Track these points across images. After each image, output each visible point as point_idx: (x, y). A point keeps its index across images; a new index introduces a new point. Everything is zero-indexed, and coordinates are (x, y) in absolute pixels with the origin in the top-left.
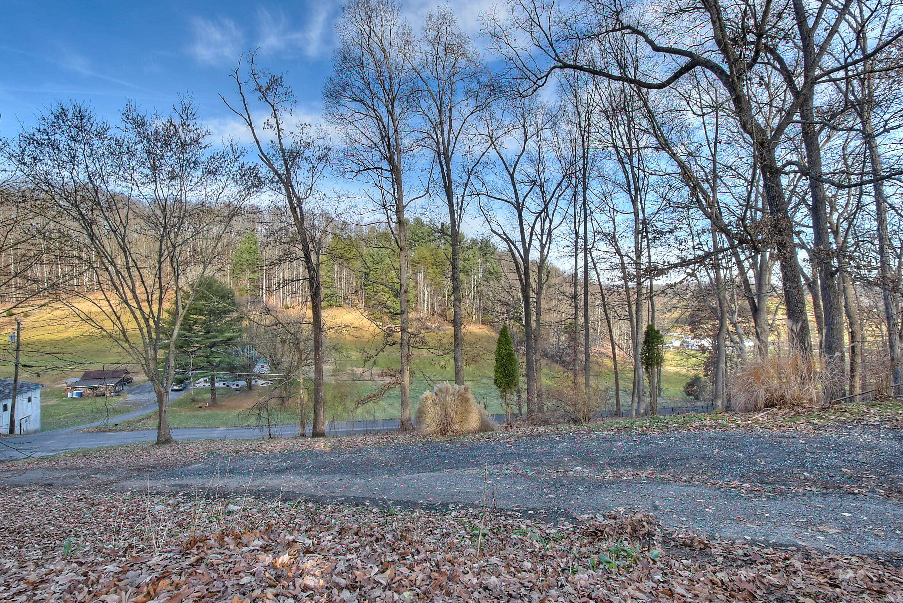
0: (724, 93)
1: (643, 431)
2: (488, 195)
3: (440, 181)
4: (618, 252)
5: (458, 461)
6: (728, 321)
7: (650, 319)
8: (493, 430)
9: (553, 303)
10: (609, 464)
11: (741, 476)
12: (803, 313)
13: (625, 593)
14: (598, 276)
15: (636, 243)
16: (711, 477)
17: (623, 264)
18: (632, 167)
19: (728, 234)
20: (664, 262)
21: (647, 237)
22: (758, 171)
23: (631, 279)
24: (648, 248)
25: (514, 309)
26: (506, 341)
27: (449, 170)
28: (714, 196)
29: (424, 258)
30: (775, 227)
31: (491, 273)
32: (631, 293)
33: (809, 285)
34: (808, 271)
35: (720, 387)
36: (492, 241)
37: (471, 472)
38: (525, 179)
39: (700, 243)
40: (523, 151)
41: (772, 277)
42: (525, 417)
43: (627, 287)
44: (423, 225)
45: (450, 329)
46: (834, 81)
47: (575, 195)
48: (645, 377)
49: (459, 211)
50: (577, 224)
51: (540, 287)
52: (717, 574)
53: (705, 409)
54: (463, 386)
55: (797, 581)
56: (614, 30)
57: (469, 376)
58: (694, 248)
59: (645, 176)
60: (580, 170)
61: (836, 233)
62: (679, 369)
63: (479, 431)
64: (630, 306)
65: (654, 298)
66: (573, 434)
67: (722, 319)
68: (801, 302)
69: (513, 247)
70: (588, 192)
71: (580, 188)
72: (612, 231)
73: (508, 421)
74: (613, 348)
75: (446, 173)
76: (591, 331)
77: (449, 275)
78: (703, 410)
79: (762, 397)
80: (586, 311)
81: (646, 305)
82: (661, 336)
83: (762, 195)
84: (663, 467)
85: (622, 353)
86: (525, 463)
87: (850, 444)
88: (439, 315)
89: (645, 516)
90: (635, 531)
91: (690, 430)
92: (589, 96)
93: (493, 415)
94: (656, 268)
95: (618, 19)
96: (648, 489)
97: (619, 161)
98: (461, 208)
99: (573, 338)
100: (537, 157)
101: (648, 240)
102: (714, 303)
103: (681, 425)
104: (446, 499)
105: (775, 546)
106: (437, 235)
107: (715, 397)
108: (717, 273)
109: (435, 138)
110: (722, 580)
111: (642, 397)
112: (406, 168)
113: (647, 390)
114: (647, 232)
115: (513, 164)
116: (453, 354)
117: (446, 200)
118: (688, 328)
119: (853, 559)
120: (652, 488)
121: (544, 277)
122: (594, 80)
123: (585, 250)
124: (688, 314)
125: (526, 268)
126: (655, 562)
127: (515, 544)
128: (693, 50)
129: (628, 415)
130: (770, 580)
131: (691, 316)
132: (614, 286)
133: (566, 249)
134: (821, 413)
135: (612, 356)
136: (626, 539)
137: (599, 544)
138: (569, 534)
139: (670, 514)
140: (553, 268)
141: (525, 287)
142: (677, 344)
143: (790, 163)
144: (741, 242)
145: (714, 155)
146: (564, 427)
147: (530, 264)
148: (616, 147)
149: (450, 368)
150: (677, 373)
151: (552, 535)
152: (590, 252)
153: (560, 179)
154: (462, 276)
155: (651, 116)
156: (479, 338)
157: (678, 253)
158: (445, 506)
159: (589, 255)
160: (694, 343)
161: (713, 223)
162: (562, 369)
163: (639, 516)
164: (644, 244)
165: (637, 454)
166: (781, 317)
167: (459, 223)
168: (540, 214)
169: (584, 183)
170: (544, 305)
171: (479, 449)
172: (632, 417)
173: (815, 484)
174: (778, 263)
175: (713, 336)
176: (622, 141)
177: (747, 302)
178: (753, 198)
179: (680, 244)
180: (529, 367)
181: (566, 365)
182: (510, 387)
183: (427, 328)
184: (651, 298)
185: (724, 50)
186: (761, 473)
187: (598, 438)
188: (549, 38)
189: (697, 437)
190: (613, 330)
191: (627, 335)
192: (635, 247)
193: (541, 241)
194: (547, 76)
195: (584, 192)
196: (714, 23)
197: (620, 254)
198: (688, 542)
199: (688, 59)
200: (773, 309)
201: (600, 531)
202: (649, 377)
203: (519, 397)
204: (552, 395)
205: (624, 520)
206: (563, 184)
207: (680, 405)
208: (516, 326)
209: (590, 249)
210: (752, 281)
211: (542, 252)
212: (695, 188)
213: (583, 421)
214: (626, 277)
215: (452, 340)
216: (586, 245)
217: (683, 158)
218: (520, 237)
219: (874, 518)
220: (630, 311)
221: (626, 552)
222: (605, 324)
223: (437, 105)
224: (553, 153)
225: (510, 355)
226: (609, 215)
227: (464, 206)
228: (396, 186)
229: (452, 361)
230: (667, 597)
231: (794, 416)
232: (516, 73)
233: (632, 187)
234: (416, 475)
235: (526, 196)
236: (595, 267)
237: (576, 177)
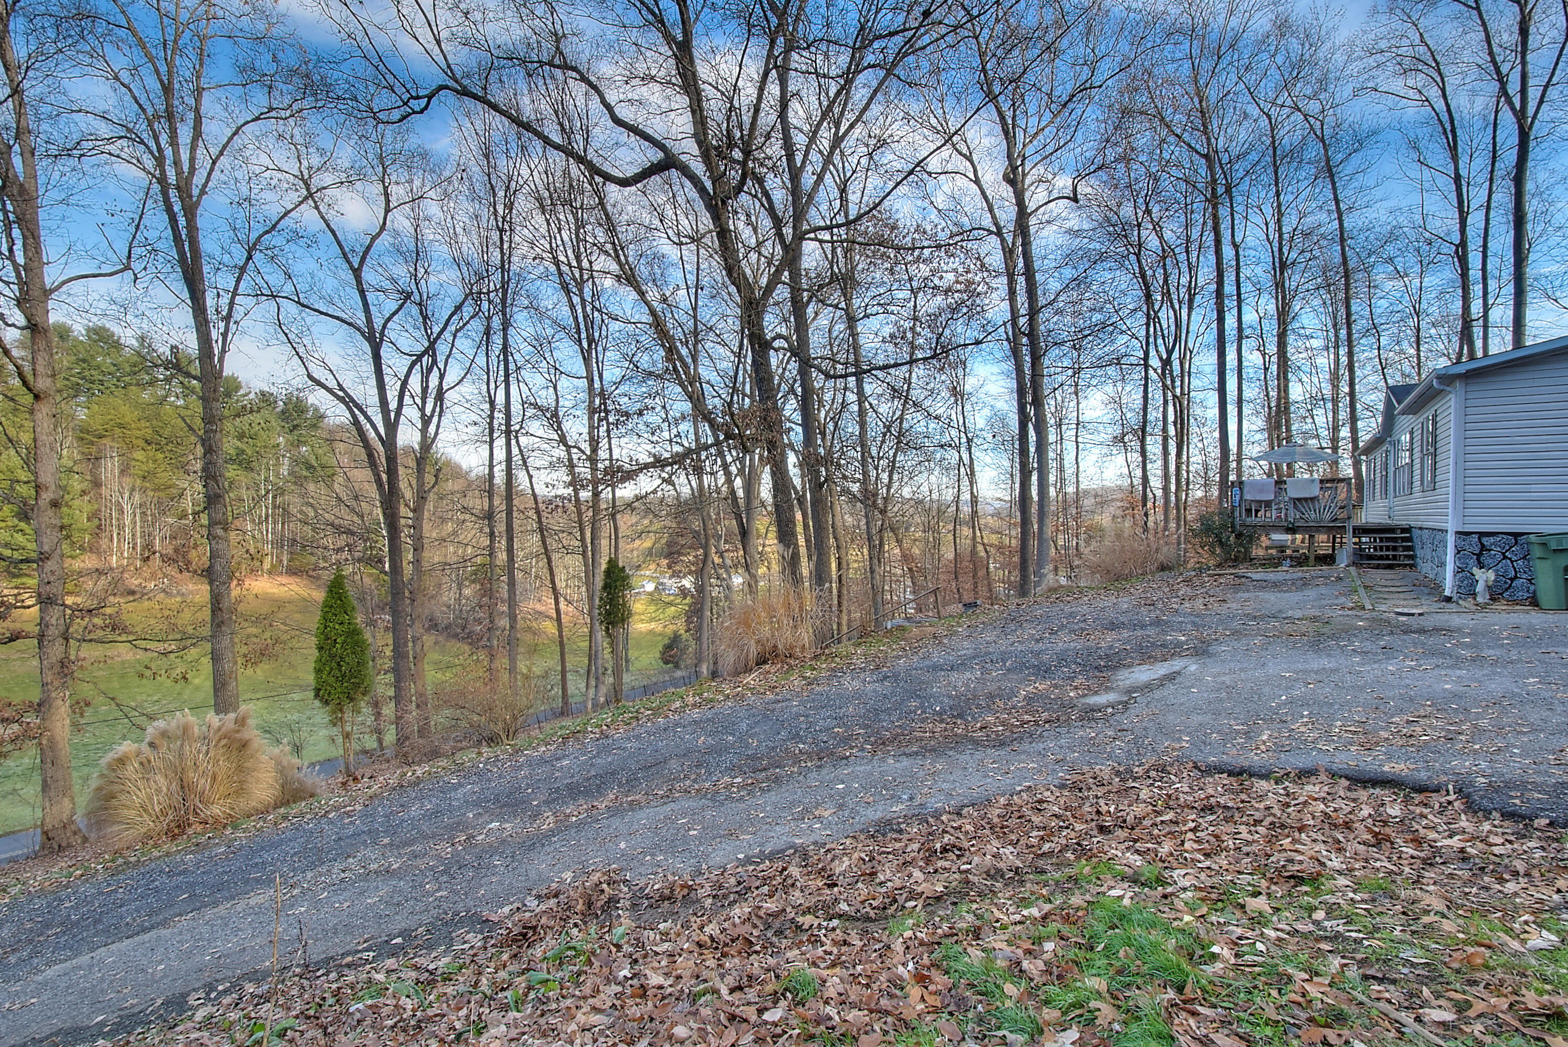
0: (706, 221)
1: (602, 732)
2: (299, 303)
3: (166, 245)
4: (563, 440)
5: (219, 887)
6: (713, 550)
7: (613, 550)
8: (312, 796)
9: (450, 527)
10: (547, 802)
11: (732, 770)
12: (794, 534)
13: (573, 1027)
14: (530, 477)
15: (591, 427)
16: (695, 781)
17: (570, 460)
18: (583, 301)
19: (712, 424)
20: (631, 460)
21: (606, 418)
22: (745, 341)
23: (582, 486)
24: (609, 436)
25: (365, 541)
26: (343, 606)
27: (192, 227)
28: (695, 369)
29: (121, 426)
30: (765, 419)
31: (310, 467)
32: (583, 508)
33: (798, 500)
34: (797, 482)
35: (705, 646)
36: (311, 400)
37: (252, 902)
38: (387, 285)
39: (678, 435)
40: (383, 227)
41: (762, 488)
42: (389, 753)
43: (577, 499)
44: (116, 345)
45: (200, 591)
46: (821, 242)
47: (488, 332)
48: (605, 645)
49: (222, 325)
50: (492, 386)
51: (421, 498)
52: (705, 929)
53: (687, 681)
54: (232, 716)
55: (797, 896)
56: (551, 64)
57: (254, 691)
58: (671, 441)
59: (603, 321)
60: (497, 290)
61: (823, 434)
62: (653, 625)
63: (276, 807)
64: (582, 530)
65: (618, 516)
66: (486, 764)
67: (706, 547)
68: (792, 521)
69: (361, 418)
70: (511, 331)
71: (496, 322)
72: (554, 404)
73: (347, 768)
74: (557, 603)
75: (184, 233)
76: (519, 575)
77: (198, 466)
78: (686, 682)
79: (753, 651)
80: (510, 540)
81: (606, 528)
82: (628, 577)
83: (750, 376)
84: (631, 784)
85: (571, 608)
86: (385, 846)
87: (840, 696)
88: (166, 559)
89: (604, 874)
90: (590, 905)
91: (667, 716)
92: (511, 163)
93: (313, 765)
94: (620, 469)
95: (558, 48)
96: (609, 826)
97: (563, 287)
98: (228, 318)
99: (488, 592)
100: (412, 247)
101: (608, 424)
102: (696, 525)
103: (656, 712)
104: (179, 987)
105: (771, 857)
106: (161, 373)
107: (699, 661)
108: (700, 479)
109: (152, 144)
110: (711, 937)
111: (601, 678)
112: (55, 195)
113: (609, 666)
114: (607, 412)
115: (360, 250)
116: (208, 646)
117: (186, 295)
118: (665, 562)
119: (848, 841)
120: (616, 822)
121: (429, 479)
122: (520, 139)
123: (508, 432)
124: (664, 541)
125: (391, 458)
126: (618, 947)
127: (359, 1021)
128: (669, 143)
129: (582, 710)
130: (768, 909)
131: (669, 544)
132: (556, 497)
133: (472, 430)
134: (813, 663)
135: (555, 616)
136: (576, 925)
137: (530, 951)
138: (475, 955)
139: (641, 857)
140: (448, 463)
141: (390, 499)
142: (650, 587)
143: (779, 336)
144: (728, 437)
145: (695, 309)
146: (467, 757)
147: (399, 452)
148: (557, 263)
149: (203, 679)
150: (651, 632)
151: (439, 972)
152: (516, 437)
153: (460, 299)
154: (231, 472)
155: (611, 227)
156: (279, 604)
157: (649, 447)
158: (178, 1004)
159: (513, 442)
160: (672, 584)
161: (695, 407)
162: (467, 648)
163: (595, 877)
164: (603, 429)
165: (593, 773)
166: (771, 542)
167: (224, 351)
168: (419, 357)
169: (504, 314)
170: (429, 531)
171: (274, 846)
172: (587, 713)
173: (810, 756)
174: (768, 469)
175: (696, 572)
176: (567, 256)
177: (734, 522)
178: (740, 378)
179: (653, 434)
180: (399, 653)
181: (472, 639)
182: (352, 700)
183: (132, 593)
184: (613, 516)
185: (706, 156)
186: (753, 758)
187: (530, 762)
188: (434, 28)
189: (677, 725)
190: (556, 571)
191: (580, 578)
192: (589, 433)
193: (422, 409)
194: (430, 97)
195: (505, 330)
196: (693, 112)
197: (566, 445)
198: (667, 892)
199: (661, 155)
200: (763, 531)
201: (530, 928)
202: (611, 644)
203: (378, 715)
204: (445, 699)
205: (572, 893)
206: (464, 309)
207: (654, 680)
208: (371, 575)
209: (517, 432)
210: (740, 493)
211: (424, 431)
212: (671, 351)
213: (504, 737)
214: (575, 483)
215: (206, 614)
216: (508, 424)
217: (655, 304)
218: (377, 399)
219: (864, 782)
220: (583, 540)
221: (574, 948)
222: (543, 563)
223: (157, 72)
224: (445, 248)
225: (353, 633)
226: (547, 376)
227: (236, 316)
228: (16, 233)
229: (206, 662)
230: (638, 1000)
231: (787, 672)
232: (364, 70)
233: (584, 335)
234: (84, 959)
235: (389, 319)
236: (525, 463)
237: (490, 302)
